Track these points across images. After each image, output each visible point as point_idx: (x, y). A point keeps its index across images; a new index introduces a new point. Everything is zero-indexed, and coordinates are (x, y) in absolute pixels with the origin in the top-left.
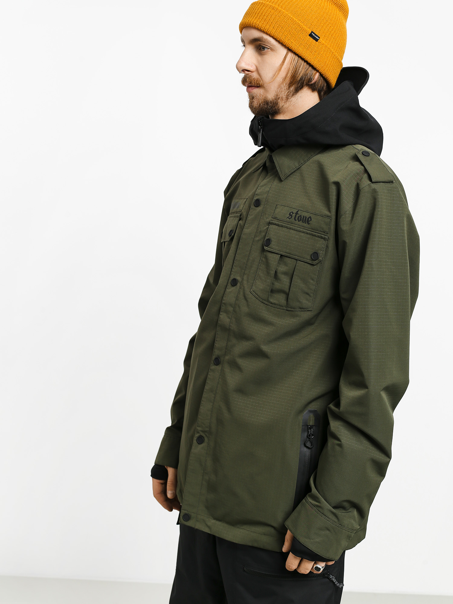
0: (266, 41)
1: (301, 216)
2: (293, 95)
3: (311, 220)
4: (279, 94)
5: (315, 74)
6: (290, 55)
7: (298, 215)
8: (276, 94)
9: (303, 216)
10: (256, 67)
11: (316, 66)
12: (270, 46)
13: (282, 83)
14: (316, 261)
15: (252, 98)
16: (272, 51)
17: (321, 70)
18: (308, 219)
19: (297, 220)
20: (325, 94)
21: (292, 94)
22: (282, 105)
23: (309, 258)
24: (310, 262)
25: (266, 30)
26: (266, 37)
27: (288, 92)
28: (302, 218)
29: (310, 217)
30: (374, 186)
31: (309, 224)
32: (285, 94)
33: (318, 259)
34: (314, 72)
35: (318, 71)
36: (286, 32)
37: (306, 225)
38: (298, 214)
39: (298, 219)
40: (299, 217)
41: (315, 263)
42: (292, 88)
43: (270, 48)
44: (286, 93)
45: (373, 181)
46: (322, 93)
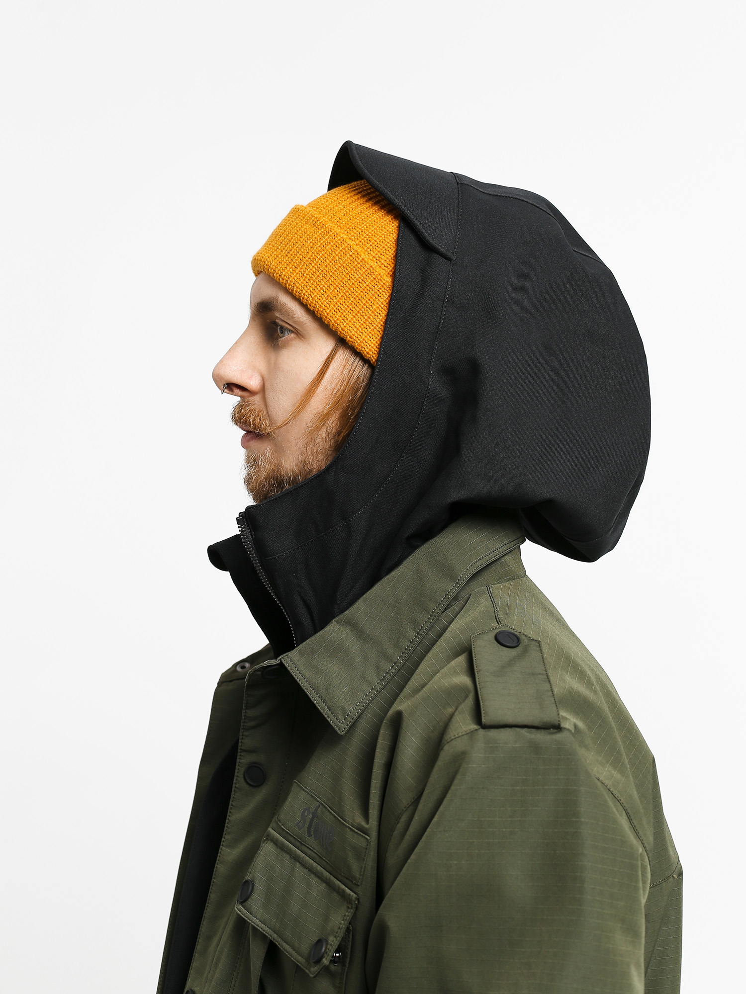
0: (283, 309)
6: (342, 356)
7: (315, 821)
10: (263, 380)
12: (294, 325)
13: (318, 428)
14: (315, 967)
15: (252, 462)
16: (300, 339)
19: (313, 836)
25: (283, 279)
26: (285, 300)
33: (320, 961)
36: (333, 288)
38: (317, 817)
43: (292, 329)
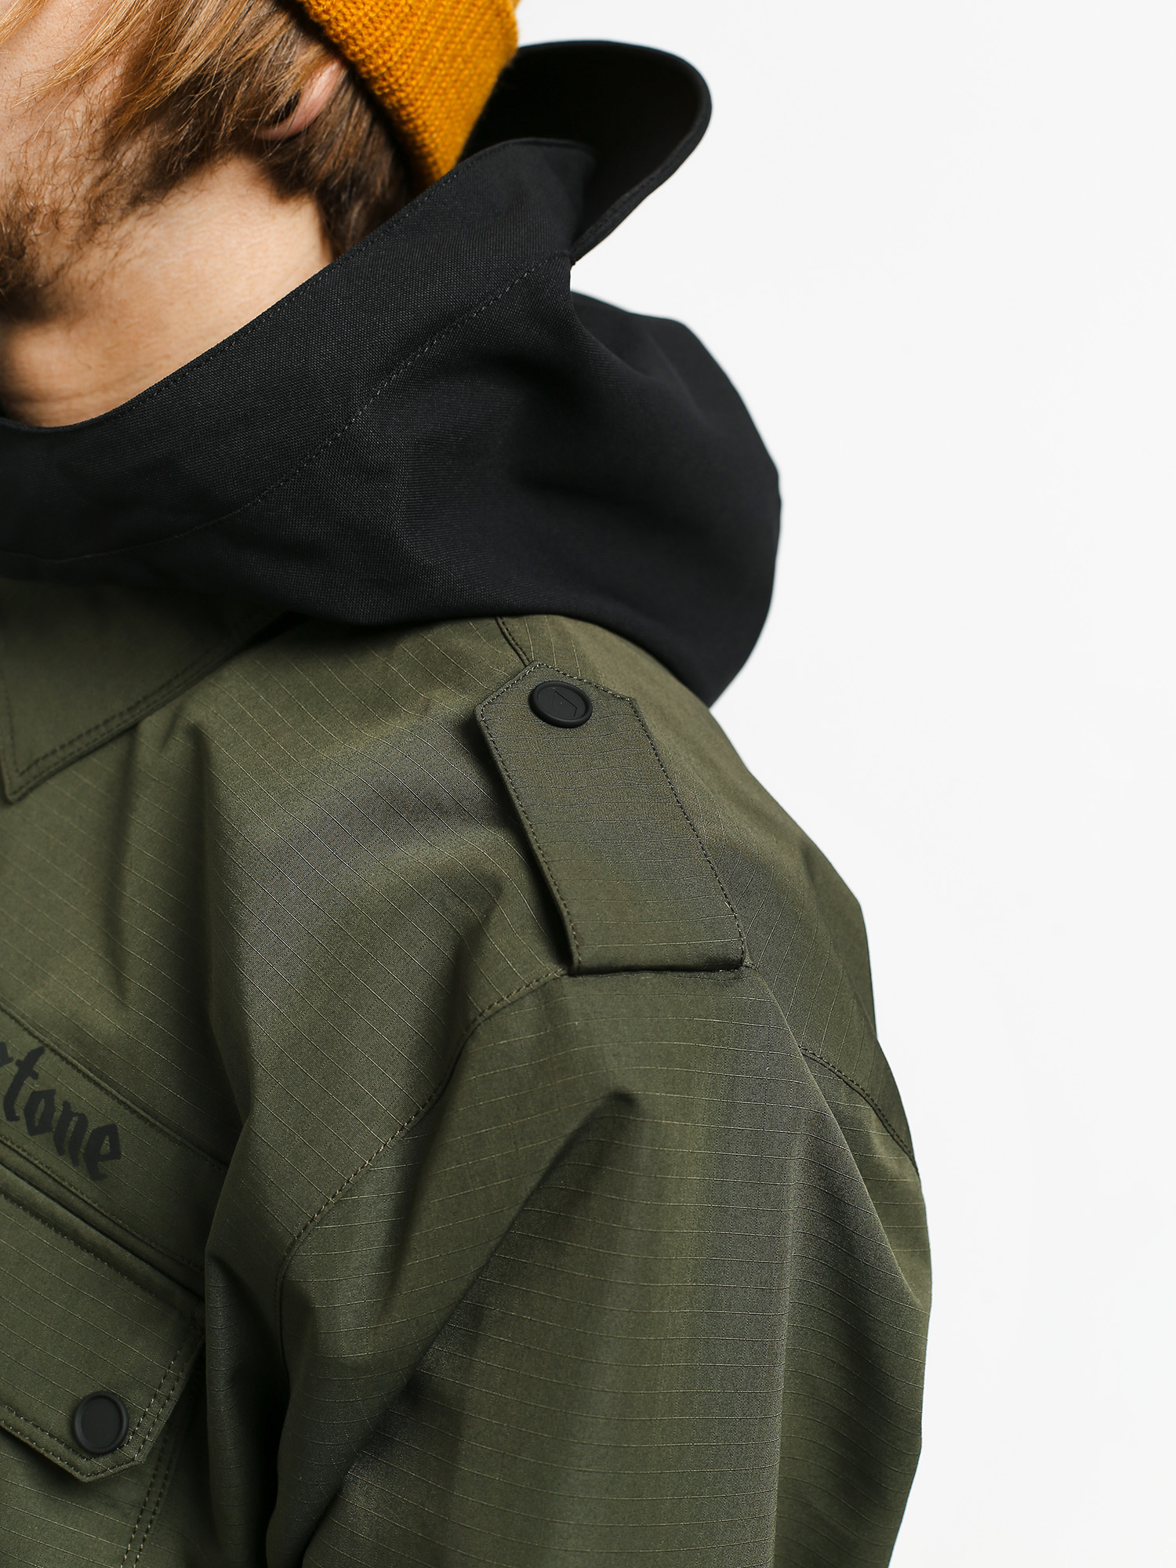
1: (49, 1095)
2: (136, 201)
3: (115, 1154)
4: (33, 187)
5: (310, 72)
7: (30, 1086)
8: (10, 178)
9: (66, 1104)
11: (326, 12)
14: (99, 1463)
17: (364, 43)
18: (100, 1133)
19: (23, 1121)
20: (380, 214)
21: (128, 195)
22: (57, 261)
23: (57, 1418)
24: (59, 1454)
27: (98, 172)
28: (57, 1114)
29: (111, 1130)
30: (578, 994)
31: (95, 1175)
32: (82, 191)
33: (112, 1451)
34: (306, 54)
35: (334, 49)
37: (72, 1174)
38: (35, 1076)
39: (29, 1111)
40: (35, 1097)
41: (86, 1468)
42: (134, 154)
44: (87, 180)
45: (577, 958)
46: (355, 213)
